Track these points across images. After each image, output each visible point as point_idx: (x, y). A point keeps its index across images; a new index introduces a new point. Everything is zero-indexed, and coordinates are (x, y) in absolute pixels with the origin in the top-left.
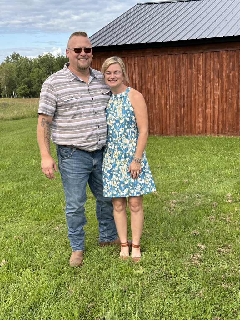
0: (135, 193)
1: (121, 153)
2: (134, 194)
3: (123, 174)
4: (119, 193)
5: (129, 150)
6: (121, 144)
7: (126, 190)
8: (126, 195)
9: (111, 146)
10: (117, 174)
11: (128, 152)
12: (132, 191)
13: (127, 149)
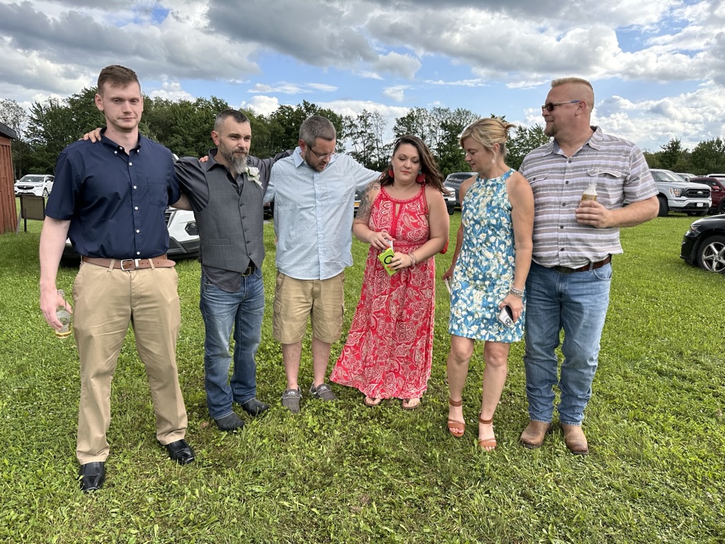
0: (487, 336)
1: (477, 272)
2: (485, 337)
3: (475, 301)
4: (462, 328)
5: (493, 268)
6: (480, 257)
7: (475, 328)
8: (472, 335)
9: (465, 257)
10: (466, 299)
11: (489, 272)
12: (483, 332)
13: (488, 268)
